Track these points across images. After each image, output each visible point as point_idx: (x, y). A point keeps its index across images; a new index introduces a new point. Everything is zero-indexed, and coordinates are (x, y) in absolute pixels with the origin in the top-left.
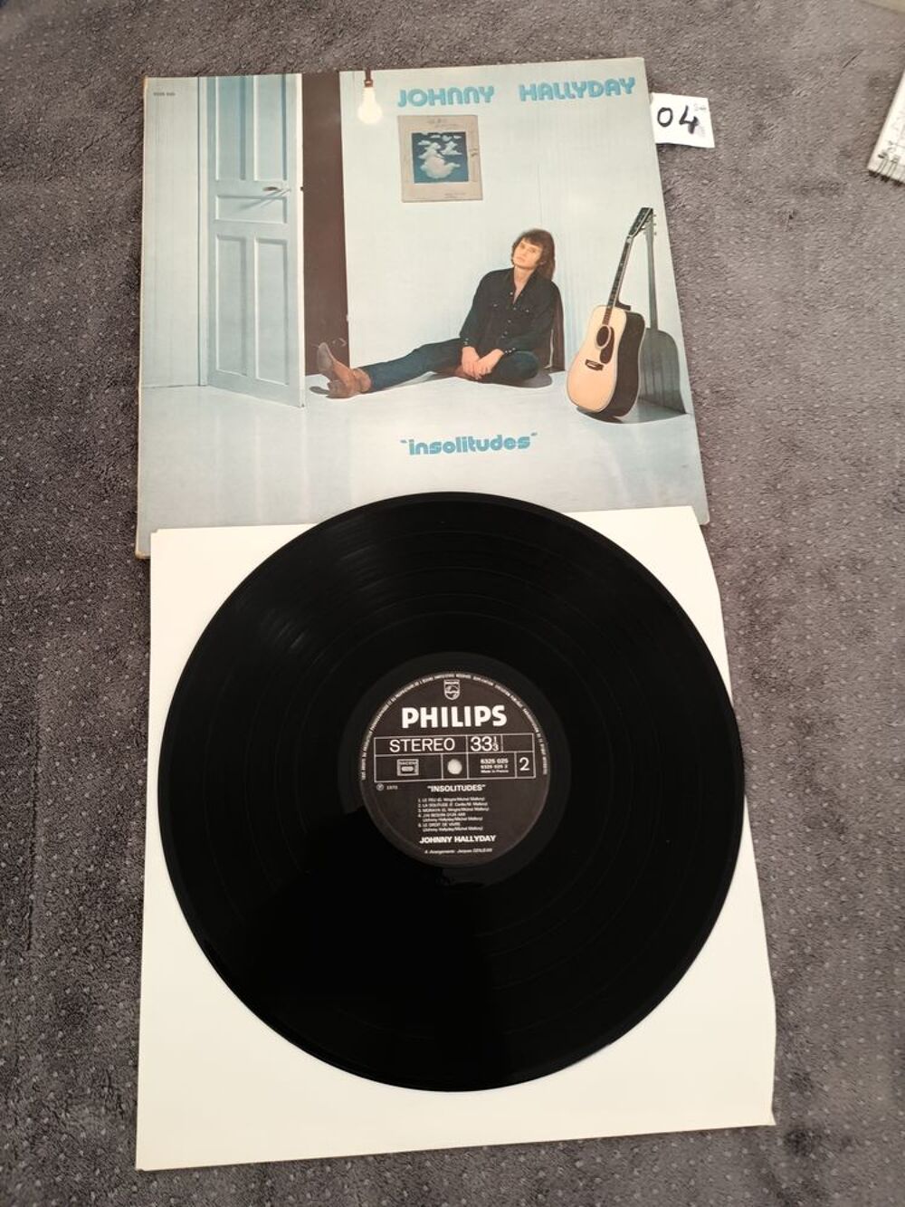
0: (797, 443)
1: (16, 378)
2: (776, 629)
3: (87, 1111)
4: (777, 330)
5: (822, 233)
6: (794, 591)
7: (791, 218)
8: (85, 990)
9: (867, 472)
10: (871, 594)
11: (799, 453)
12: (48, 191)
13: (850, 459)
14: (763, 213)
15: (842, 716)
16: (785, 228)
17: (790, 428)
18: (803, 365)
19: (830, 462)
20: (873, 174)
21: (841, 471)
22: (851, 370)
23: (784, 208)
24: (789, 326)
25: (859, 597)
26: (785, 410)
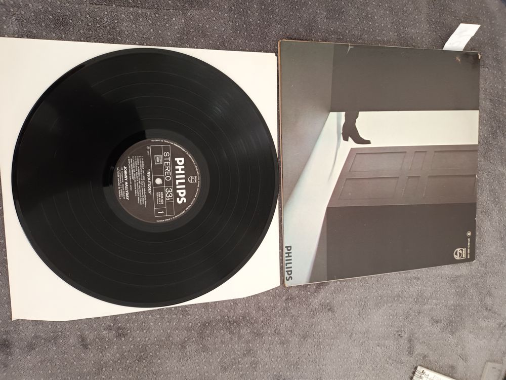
0: (306, 339)
1: (343, 3)
2: (227, 332)
3: (16, 28)
4: (353, 330)
5: (392, 348)
6: (243, 339)
7: (400, 335)
8: (71, 29)
9: (294, 367)
10: (242, 371)
11: (302, 339)
12: (423, 19)
13: (299, 361)
14: (402, 324)
15: (189, 360)
16: (395, 333)
17: (312, 336)
18: (338, 341)
19: (298, 353)
20: (416, 368)
21: (294, 357)
22: (336, 360)
23: (403, 332)
24: (354, 335)
25: (240, 366)
26: (320, 333)
